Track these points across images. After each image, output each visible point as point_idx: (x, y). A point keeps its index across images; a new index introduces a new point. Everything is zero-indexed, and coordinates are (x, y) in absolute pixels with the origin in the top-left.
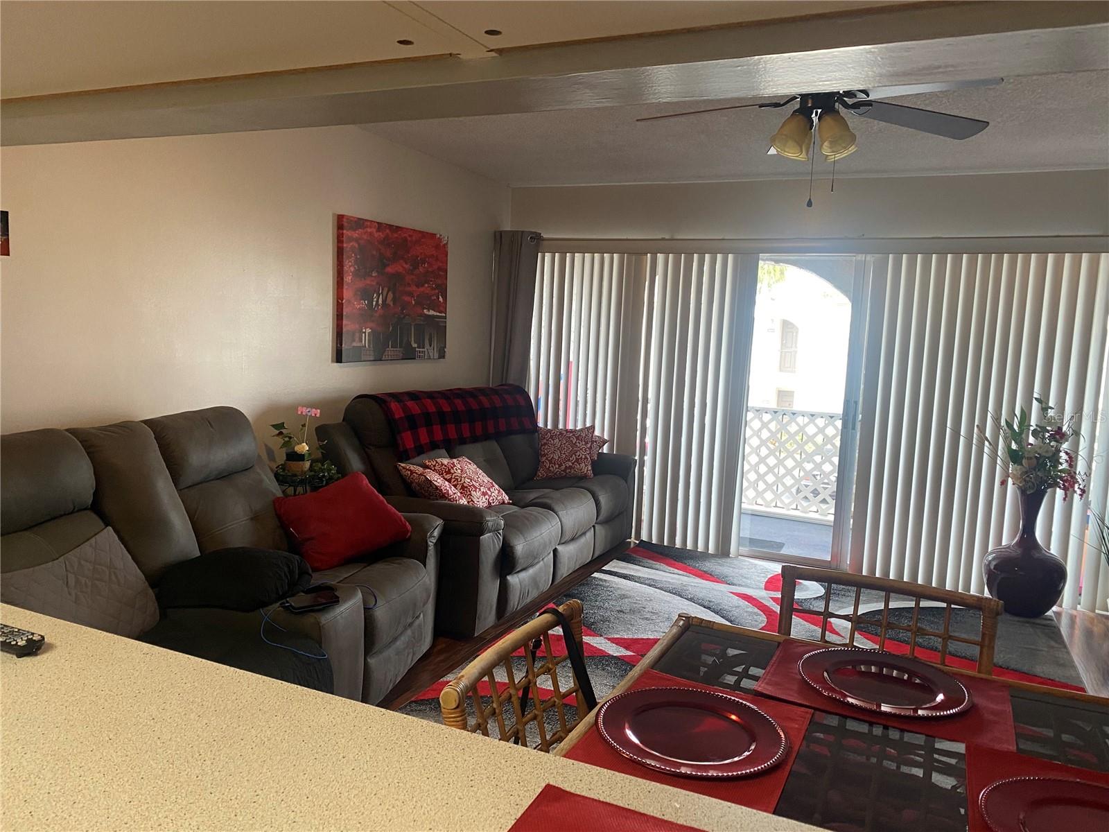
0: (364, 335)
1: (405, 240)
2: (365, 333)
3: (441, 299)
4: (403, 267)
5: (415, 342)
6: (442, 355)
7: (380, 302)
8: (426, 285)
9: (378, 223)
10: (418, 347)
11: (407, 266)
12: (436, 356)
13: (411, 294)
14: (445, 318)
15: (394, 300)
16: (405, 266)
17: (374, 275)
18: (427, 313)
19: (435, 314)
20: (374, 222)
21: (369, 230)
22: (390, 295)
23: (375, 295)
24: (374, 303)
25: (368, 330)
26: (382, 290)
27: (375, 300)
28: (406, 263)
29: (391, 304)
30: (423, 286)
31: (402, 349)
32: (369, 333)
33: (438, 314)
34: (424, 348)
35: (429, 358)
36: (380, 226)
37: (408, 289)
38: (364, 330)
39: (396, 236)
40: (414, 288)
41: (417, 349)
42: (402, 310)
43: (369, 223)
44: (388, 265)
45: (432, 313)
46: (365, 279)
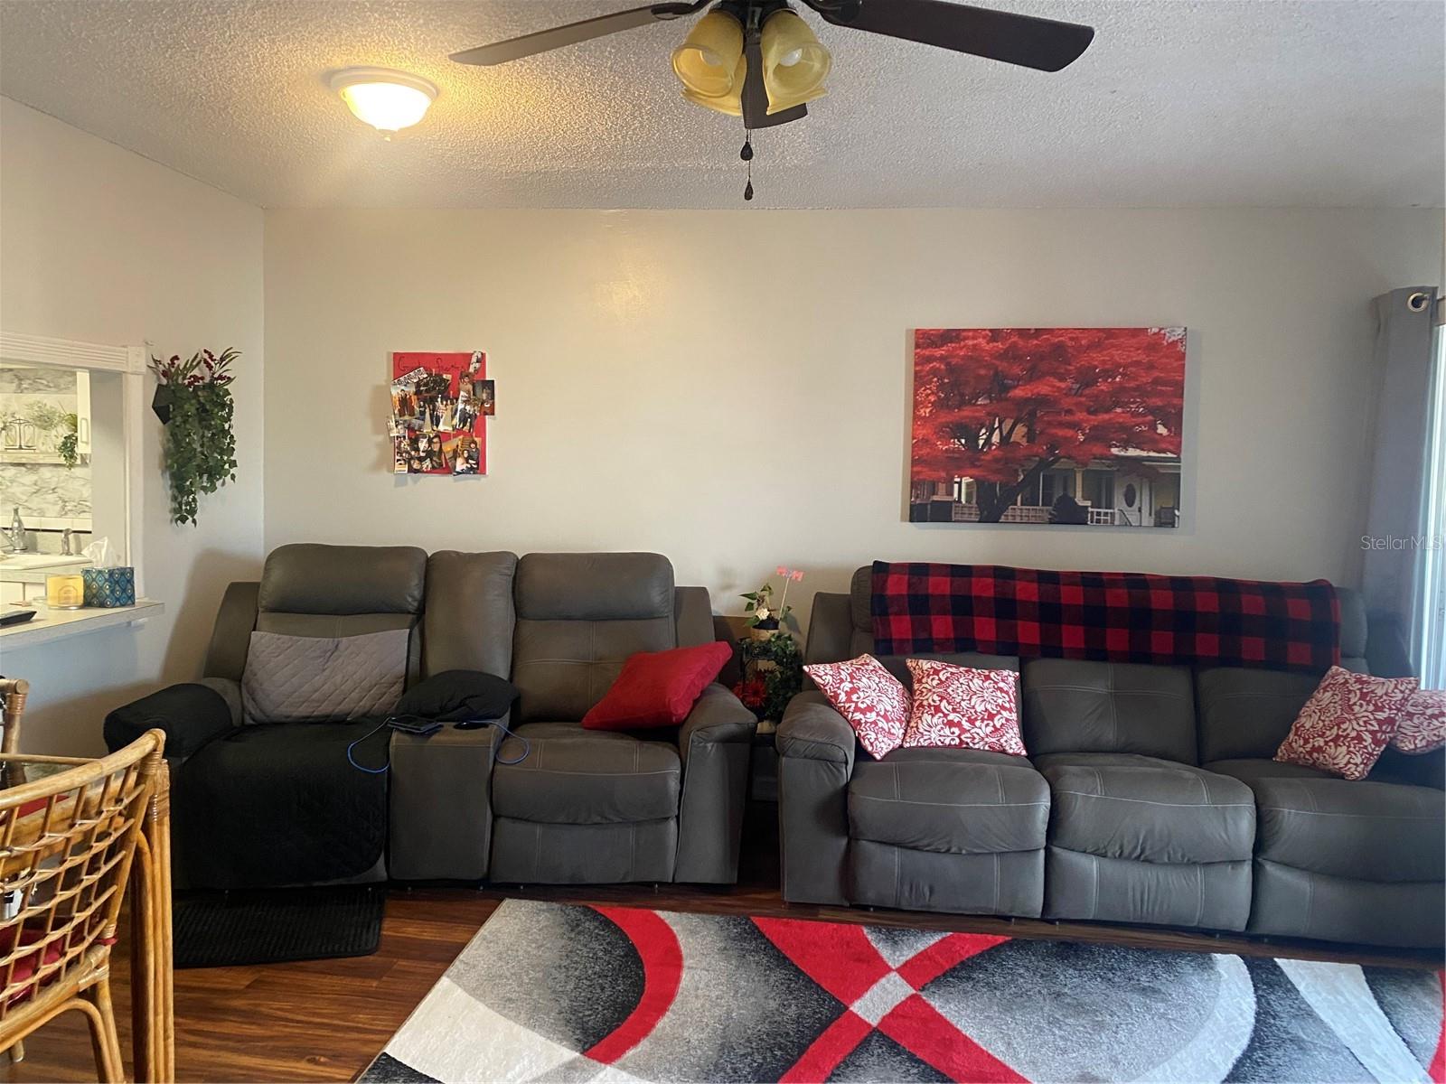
0: (956, 486)
1: (1059, 348)
2: (960, 483)
3: (1161, 430)
4: (1054, 386)
5: (1085, 498)
6: (1165, 520)
7: (996, 438)
8: (1119, 410)
9: (991, 330)
10: (1092, 507)
11: (1063, 385)
12: (1148, 520)
13: (1076, 426)
14: (1178, 460)
15: (1030, 436)
16: (1058, 384)
17: (979, 403)
18: (1122, 453)
19: (1144, 454)
20: (985, 330)
21: (970, 342)
22: (1020, 430)
23: (983, 431)
24: (981, 442)
25: (966, 480)
26: (1000, 423)
27: (984, 437)
28: (1062, 379)
29: (1024, 442)
30: (1108, 411)
31: (1050, 508)
32: (968, 485)
33: (1152, 454)
34: (1109, 506)
35: (1127, 524)
36: (995, 334)
37: (1068, 418)
38: (958, 480)
39: (1035, 342)
40: (1080, 416)
41: (1090, 509)
42: (1051, 449)
43: (971, 334)
44: (1015, 387)
45: (1132, 452)
46: (959, 410)
